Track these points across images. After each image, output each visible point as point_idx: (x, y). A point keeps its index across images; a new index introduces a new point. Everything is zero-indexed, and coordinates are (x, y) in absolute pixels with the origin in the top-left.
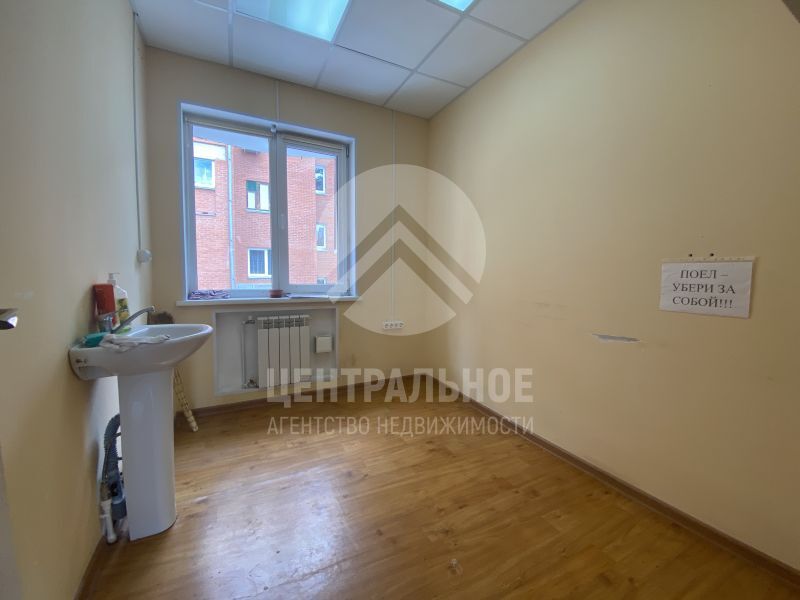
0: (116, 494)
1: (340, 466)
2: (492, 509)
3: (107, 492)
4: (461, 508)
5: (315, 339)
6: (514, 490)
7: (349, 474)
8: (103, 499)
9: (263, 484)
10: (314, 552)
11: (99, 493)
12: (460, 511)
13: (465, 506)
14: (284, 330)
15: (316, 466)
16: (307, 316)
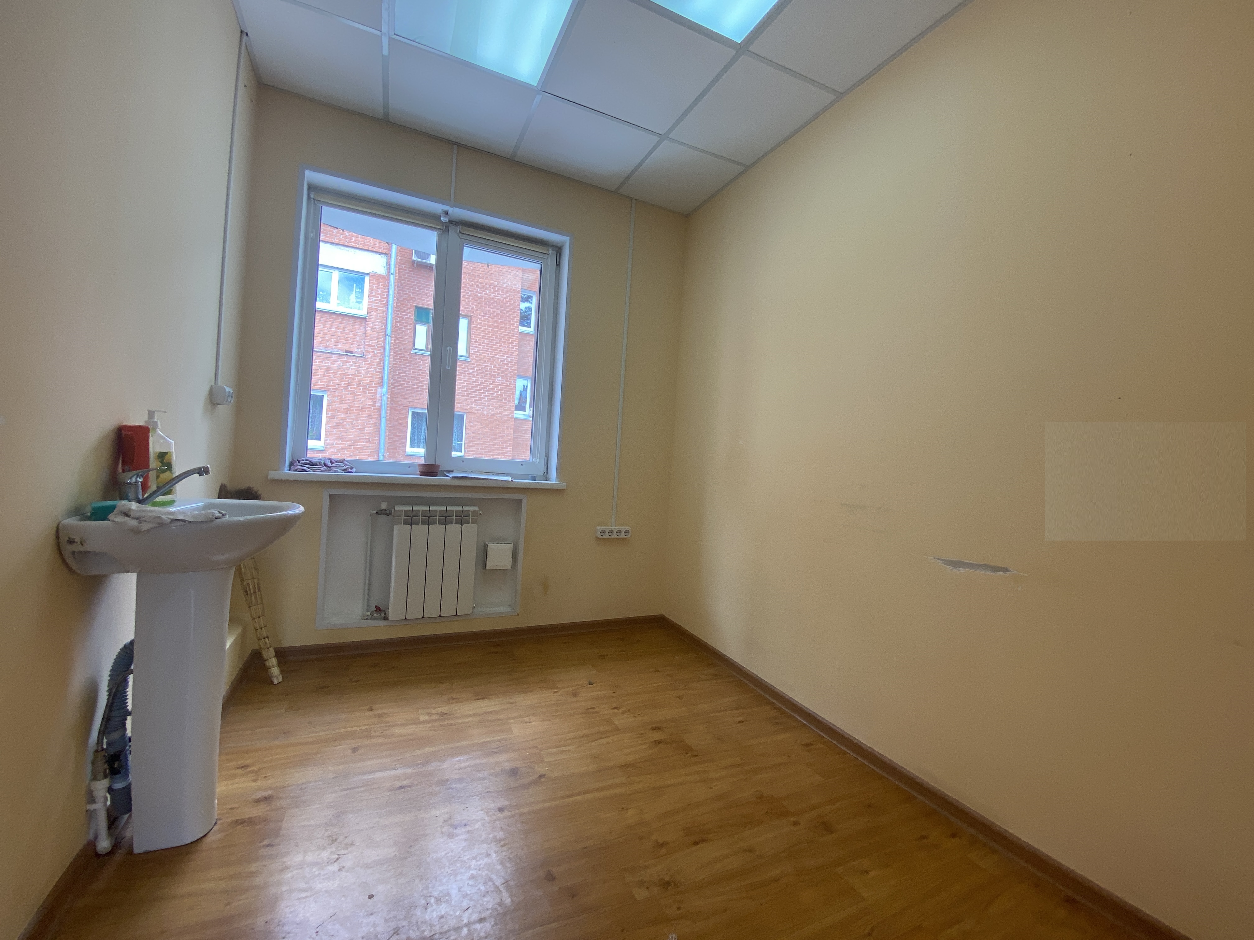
0: (118, 772)
1: (502, 758)
2: (750, 850)
3: (103, 766)
4: (696, 843)
5: (486, 547)
6: (792, 819)
7: (514, 772)
8: (95, 778)
9: (366, 777)
10: (432, 901)
11: (89, 767)
12: (694, 848)
13: (703, 841)
14: (437, 529)
15: (459, 754)
16: (476, 508)
